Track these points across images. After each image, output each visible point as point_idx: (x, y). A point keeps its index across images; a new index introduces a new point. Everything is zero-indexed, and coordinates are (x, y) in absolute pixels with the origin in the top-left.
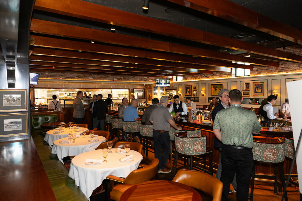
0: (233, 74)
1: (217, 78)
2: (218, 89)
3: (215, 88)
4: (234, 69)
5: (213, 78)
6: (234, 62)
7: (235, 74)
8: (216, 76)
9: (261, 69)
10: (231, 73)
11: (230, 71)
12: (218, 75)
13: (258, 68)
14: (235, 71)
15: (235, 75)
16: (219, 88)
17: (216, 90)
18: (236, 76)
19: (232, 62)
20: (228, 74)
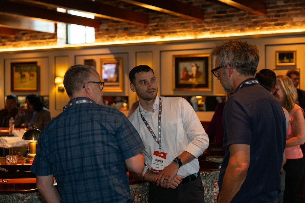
0: (61, 39)
1: (24, 47)
2: (27, 74)
3: (21, 73)
4: (61, 26)
5: (15, 46)
6: (60, 10)
7: (65, 37)
8: (23, 40)
9: (116, 27)
10: (54, 36)
11: (52, 30)
12: (26, 40)
13: (109, 26)
14: (65, 31)
15: (65, 41)
16: (29, 72)
17: (23, 76)
18: (67, 43)
19: (56, 9)
20: (49, 38)
